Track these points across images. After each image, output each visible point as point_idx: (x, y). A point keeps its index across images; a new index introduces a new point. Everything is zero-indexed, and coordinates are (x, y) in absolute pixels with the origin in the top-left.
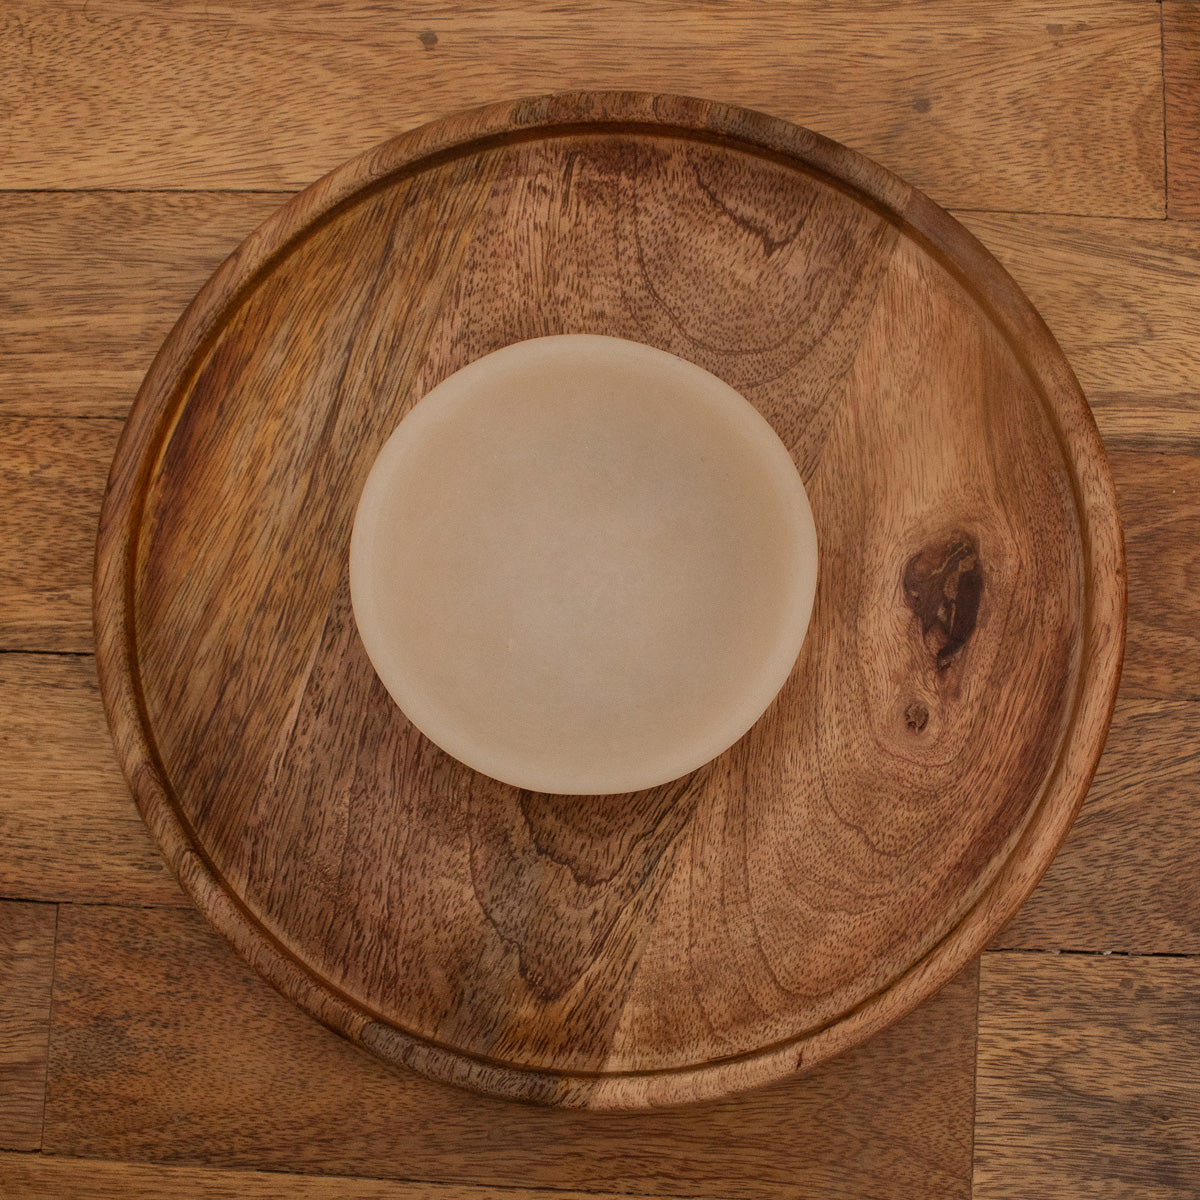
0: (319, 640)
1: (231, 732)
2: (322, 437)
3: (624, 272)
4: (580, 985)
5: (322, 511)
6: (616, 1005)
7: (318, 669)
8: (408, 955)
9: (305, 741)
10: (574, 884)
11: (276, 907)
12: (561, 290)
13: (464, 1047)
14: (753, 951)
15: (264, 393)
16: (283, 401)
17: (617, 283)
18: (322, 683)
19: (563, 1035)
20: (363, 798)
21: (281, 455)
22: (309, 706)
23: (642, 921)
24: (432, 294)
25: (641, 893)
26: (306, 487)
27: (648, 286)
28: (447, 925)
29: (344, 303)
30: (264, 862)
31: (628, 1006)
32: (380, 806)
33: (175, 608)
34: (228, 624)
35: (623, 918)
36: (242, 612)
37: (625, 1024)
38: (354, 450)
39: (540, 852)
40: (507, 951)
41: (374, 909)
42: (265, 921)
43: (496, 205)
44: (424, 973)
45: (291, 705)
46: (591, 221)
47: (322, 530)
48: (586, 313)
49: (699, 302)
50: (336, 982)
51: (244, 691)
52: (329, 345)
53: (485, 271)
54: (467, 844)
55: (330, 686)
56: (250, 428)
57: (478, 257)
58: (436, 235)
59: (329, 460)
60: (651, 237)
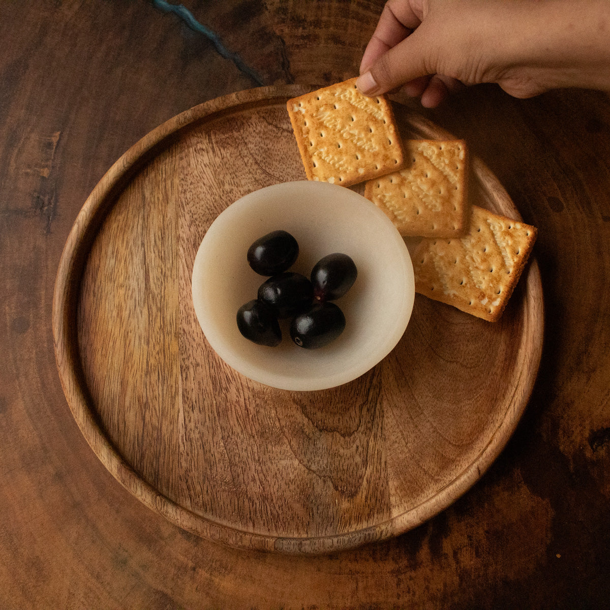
0: (180, 378)
1: (155, 435)
2: (146, 288)
3: (251, 170)
4: (365, 483)
5: (158, 320)
6: (384, 485)
7: (185, 390)
8: (279, 503)
9: (192, 425)
10: (342, 438)
11: (208, 507)
12: (227, 187)
13: (323, 535)
14: (435, 434)
15: (111, 278)
16: (122, 279)
17: (251, 176)
18: (189, 396)
19: (367, 510)
20: (229, 440)
21: (130, 303)
22: (187, 409)
23: (380, 442)
24: (171, 211)
25: (374, 430)
26: (147, 312)
27: (264, 172)
28: (292, 481)
29: (133, 227)
30: (194, 489)
31: (390, 483)
32: (239, 441)
33: (106, 390)
34: (135, 387)
35: (371, 444)
36: (139, 379)
37: (393, 492)
38: (163, 287)
39: (321, 431)
40: (324, 482)
41: (255, 489)
42: (206, 516)
43: (184, 163)
44: (290, 508)
45: (179, 412)
46: (228, 155)
47: (162, 328)
48: (242, 192)
49: (289, 170)
50: (251, 530)
51: (154, 413)
52: (133, 248)
53: (191, 191)
54: (286, 441)
55: (194, 396)
56: (111, 297)
57: (185, 187)
58: (162, 186)
59: (153, 297)
60: (257, 152)
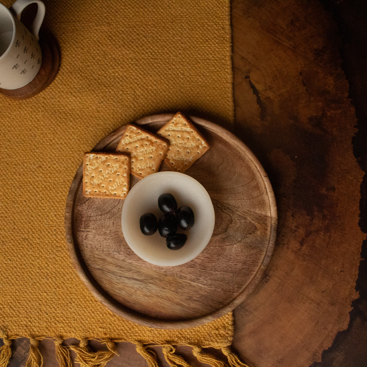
0: (183, 280)
1: (204, 298)
2: (140, 281)
3: (104, 219)
4: (253, 222)
5: (156, 281)
6: (257, 214)
7: (190, 280)
8: (248, 258)
9: (205, 282)
10: (232, 224)
11: (240, 286)
12: (108, 232)
13: (267, 245)
14: (244, 187)
15: (131, 295)
16: (133, 291)
17: (106, 220)
18: (193, 279)
19: (264, 225)
20: (216, 269)
21: (145, 290)
22: (197, 281)
23: (239, 210)
24: (109, 259)
25: (234, 210)
26: (151, 285)
27: (107, 213)
28: (242, 250)
29: (111, 278)
30: (231, 289)
31: (257, 212)
32: (218, 265)
33: (178, 311)
34: (181, 300)
35: (239, 213)
36: (178, 297)
37: (260, 212)
38: (143, 274)
39: (226, 231)
40: (246, 237)
41: (239, 266)
42: (243, 289)
43: (89, 246)
44: (252, 255)
45: (198, 285)
46: (93, 226)
47: (160, 281)
48: (113, 226)
49: (110, 202)
50: (255, 273)
51: (195, 296)
52: (120, 281)
53: (104, 248)
54: (225, 247)
55: (193, 277)
56: (139, 297)
57: (101, 250)
58: (97, 260)
59: (146, 280)
60: (96, 213)
